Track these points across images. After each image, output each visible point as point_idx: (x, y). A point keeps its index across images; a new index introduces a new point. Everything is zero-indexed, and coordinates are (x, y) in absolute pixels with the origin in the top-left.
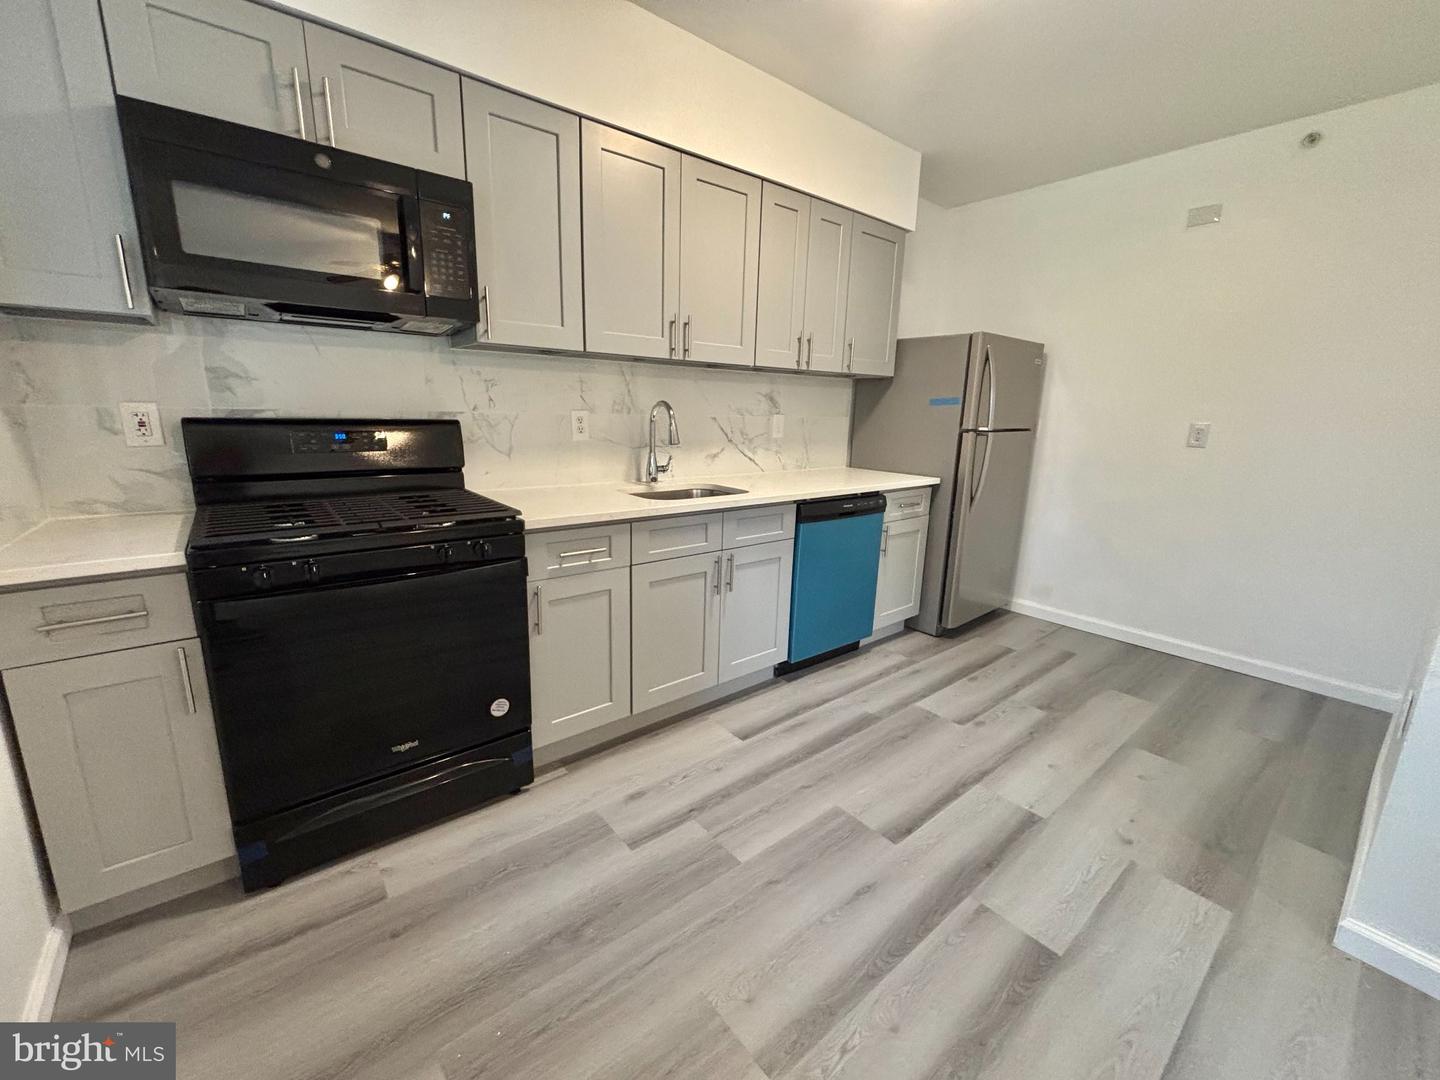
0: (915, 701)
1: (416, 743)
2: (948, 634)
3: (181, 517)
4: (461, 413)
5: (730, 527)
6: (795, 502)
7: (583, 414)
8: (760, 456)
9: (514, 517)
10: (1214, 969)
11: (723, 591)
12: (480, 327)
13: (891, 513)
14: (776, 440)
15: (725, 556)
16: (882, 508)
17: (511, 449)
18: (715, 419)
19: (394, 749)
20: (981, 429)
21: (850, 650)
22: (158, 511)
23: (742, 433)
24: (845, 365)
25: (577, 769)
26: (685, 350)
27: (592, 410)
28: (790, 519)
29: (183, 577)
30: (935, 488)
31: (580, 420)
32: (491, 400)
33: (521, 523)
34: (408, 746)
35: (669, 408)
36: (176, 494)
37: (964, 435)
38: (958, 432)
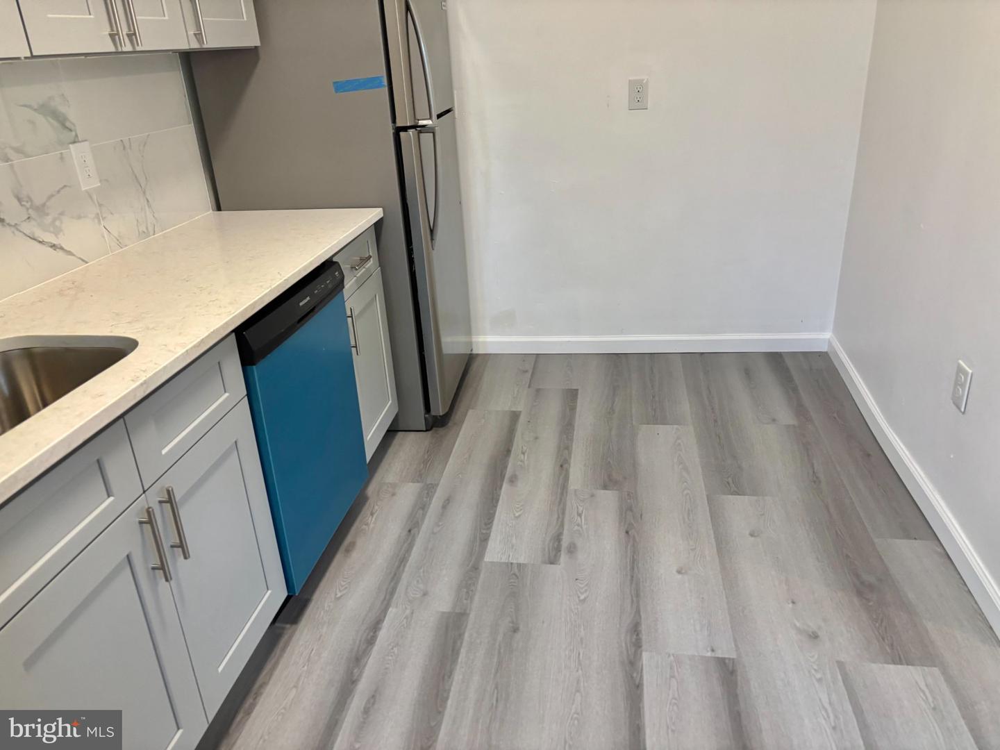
6: (234, 331)
13: (348, 285)
14: (89, 194)
16: (341, 284)
20: (422, 123)
24: (191, 32)
28: (233, 367)
30: (378, 226)
37: (402, 134)
38: (391, 132)
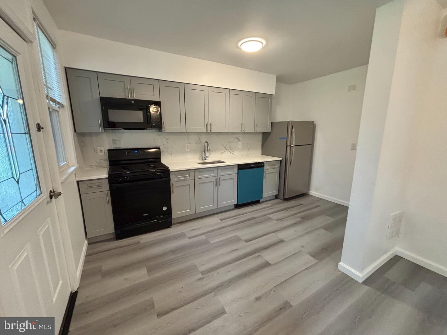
0: (267, 215)
1: (147, 214)
2: (286, 200)
3: (107, 168)
4: (161, 146)
5: (219, 171)
6: (238, 165)
7: (189, 145)
8: (235, 153)
9: (168, 169)
10: (306, 269)
11: (218, 186)
12: (163, 129)
13: (266, 167)
14: (240, 148)
15: (218, 177)
16: (263, 166)
17: (172, 153)
18: (222, 144)
19: (143, 215)
20: (292, 145)
21: (257, 202)
22: (103, 167)
23: (230, 147)
24: (255, 130)
25: (182, 224)
26: (210, 130)
27: (190, 143)
28: (236, 169)
29: (107, 179)
30: (281, 161)
31: (188, 146)
32: (167, 143)
33: (169, 170)
34: (146, 215)
35: (207, 143)
36: (106, 164)
37: (287, 147)
38: (286, 146)
